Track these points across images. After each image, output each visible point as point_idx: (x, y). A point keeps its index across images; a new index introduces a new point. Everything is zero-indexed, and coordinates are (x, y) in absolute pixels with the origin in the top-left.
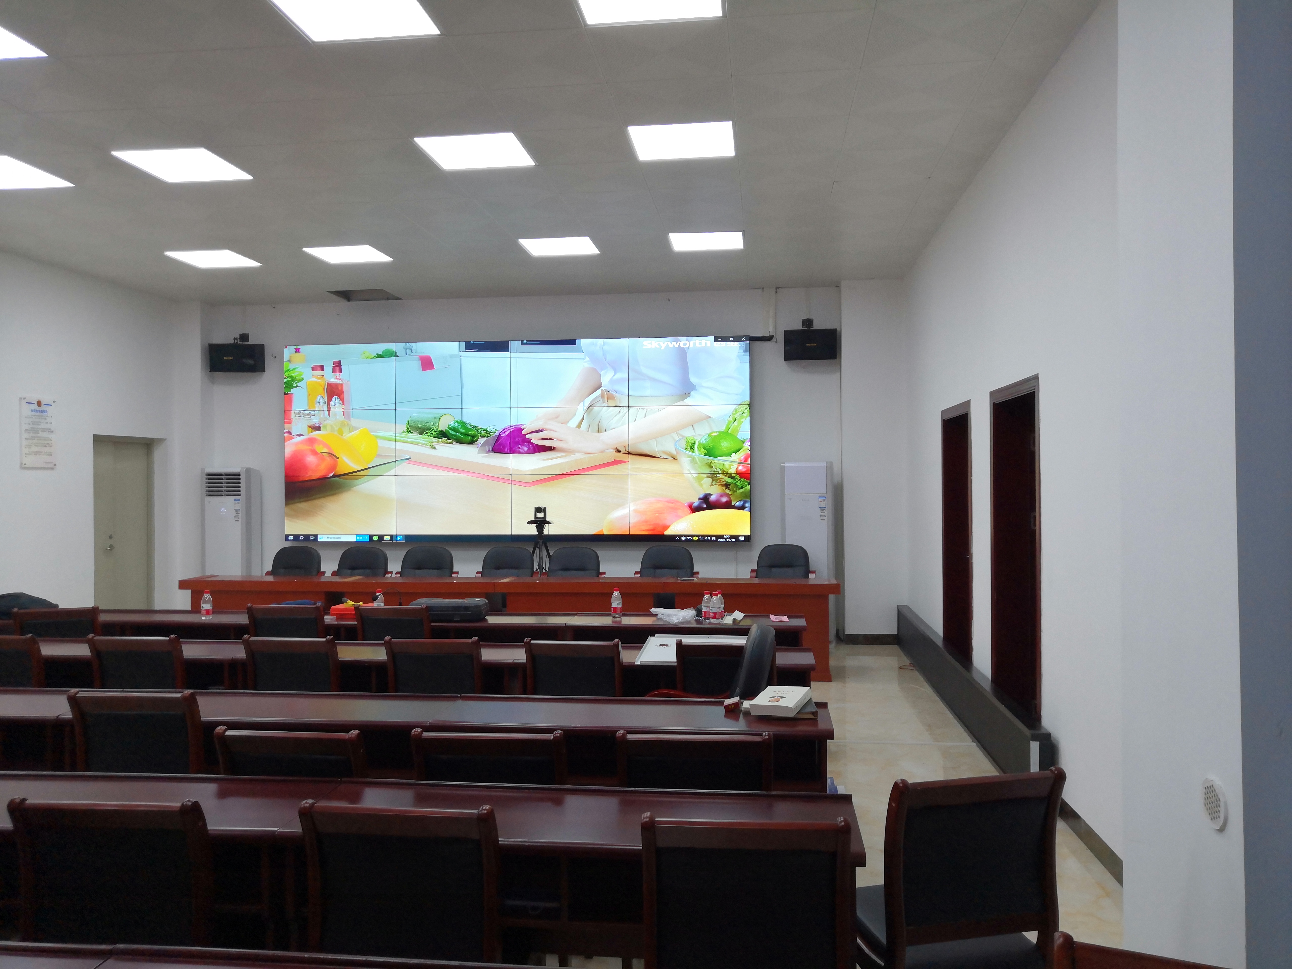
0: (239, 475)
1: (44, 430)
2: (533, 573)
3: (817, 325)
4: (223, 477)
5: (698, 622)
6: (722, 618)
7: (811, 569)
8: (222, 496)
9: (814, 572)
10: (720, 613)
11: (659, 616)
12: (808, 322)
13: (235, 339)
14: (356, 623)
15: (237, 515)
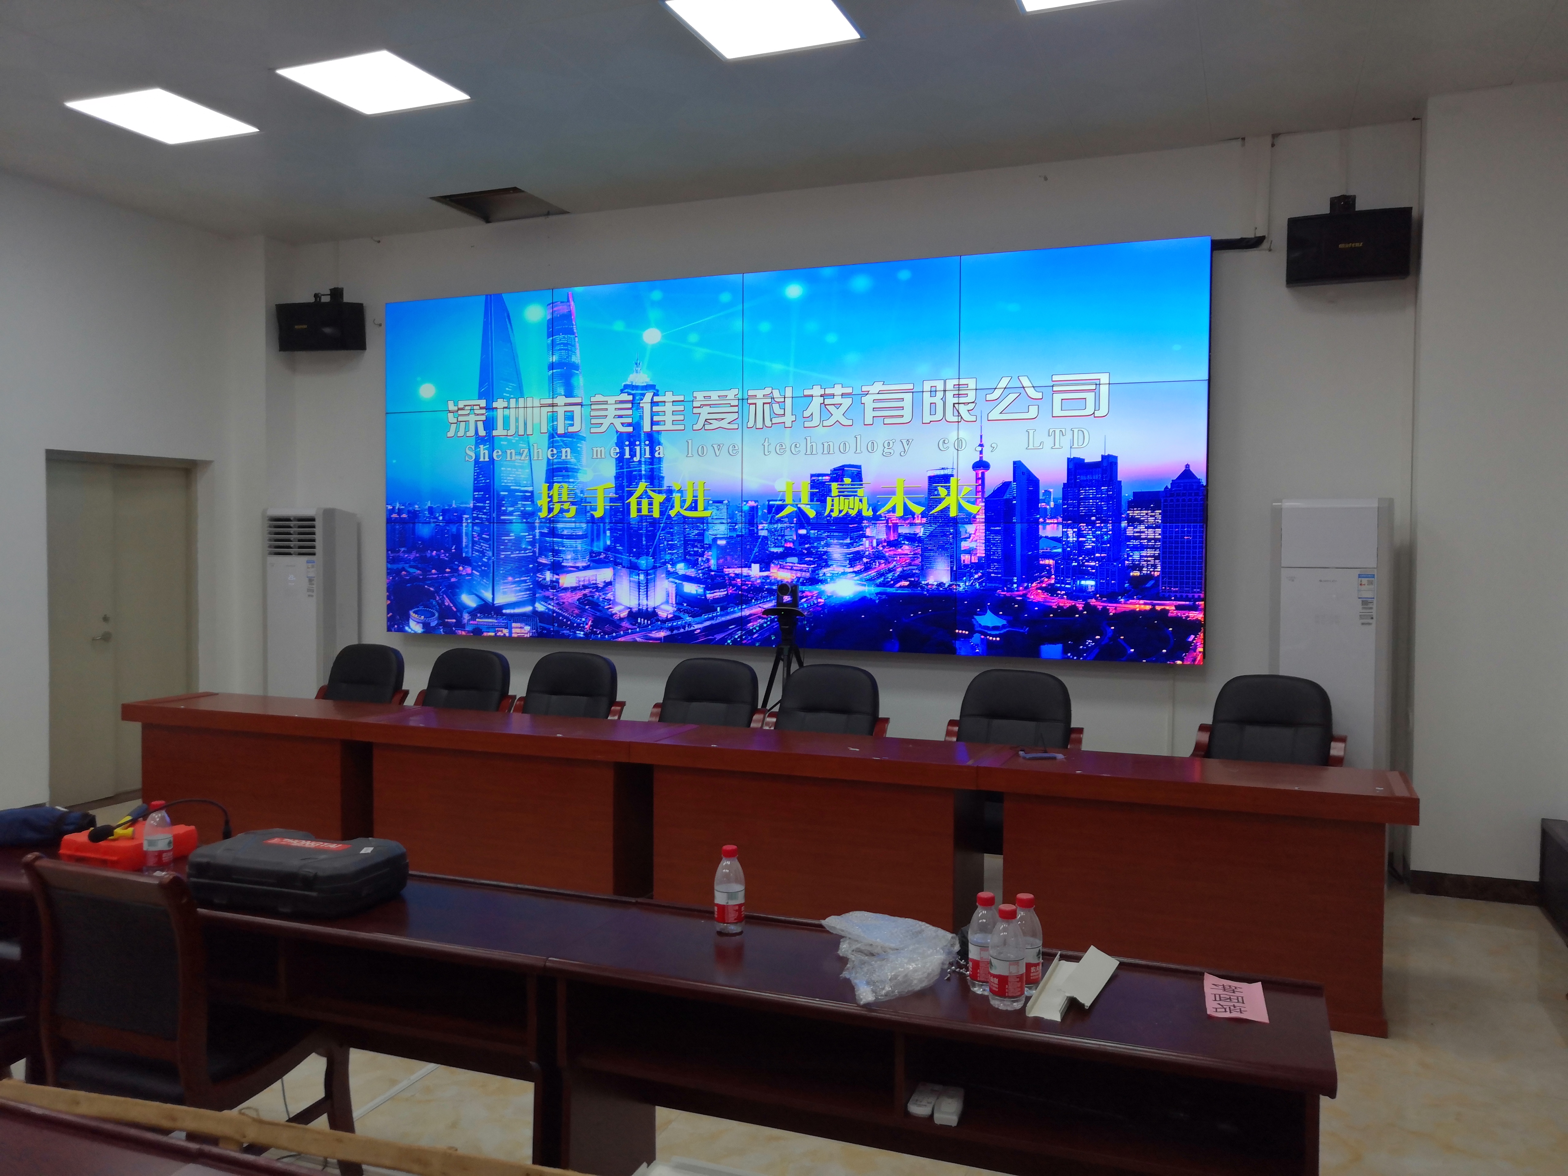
0: (313, 520)
3: (1363, 205)
4: (292, 524)
8: (291, 554)
9: (1343, 740)
12: (1343, 201)
13: (318, 295)
15: (310, 586)
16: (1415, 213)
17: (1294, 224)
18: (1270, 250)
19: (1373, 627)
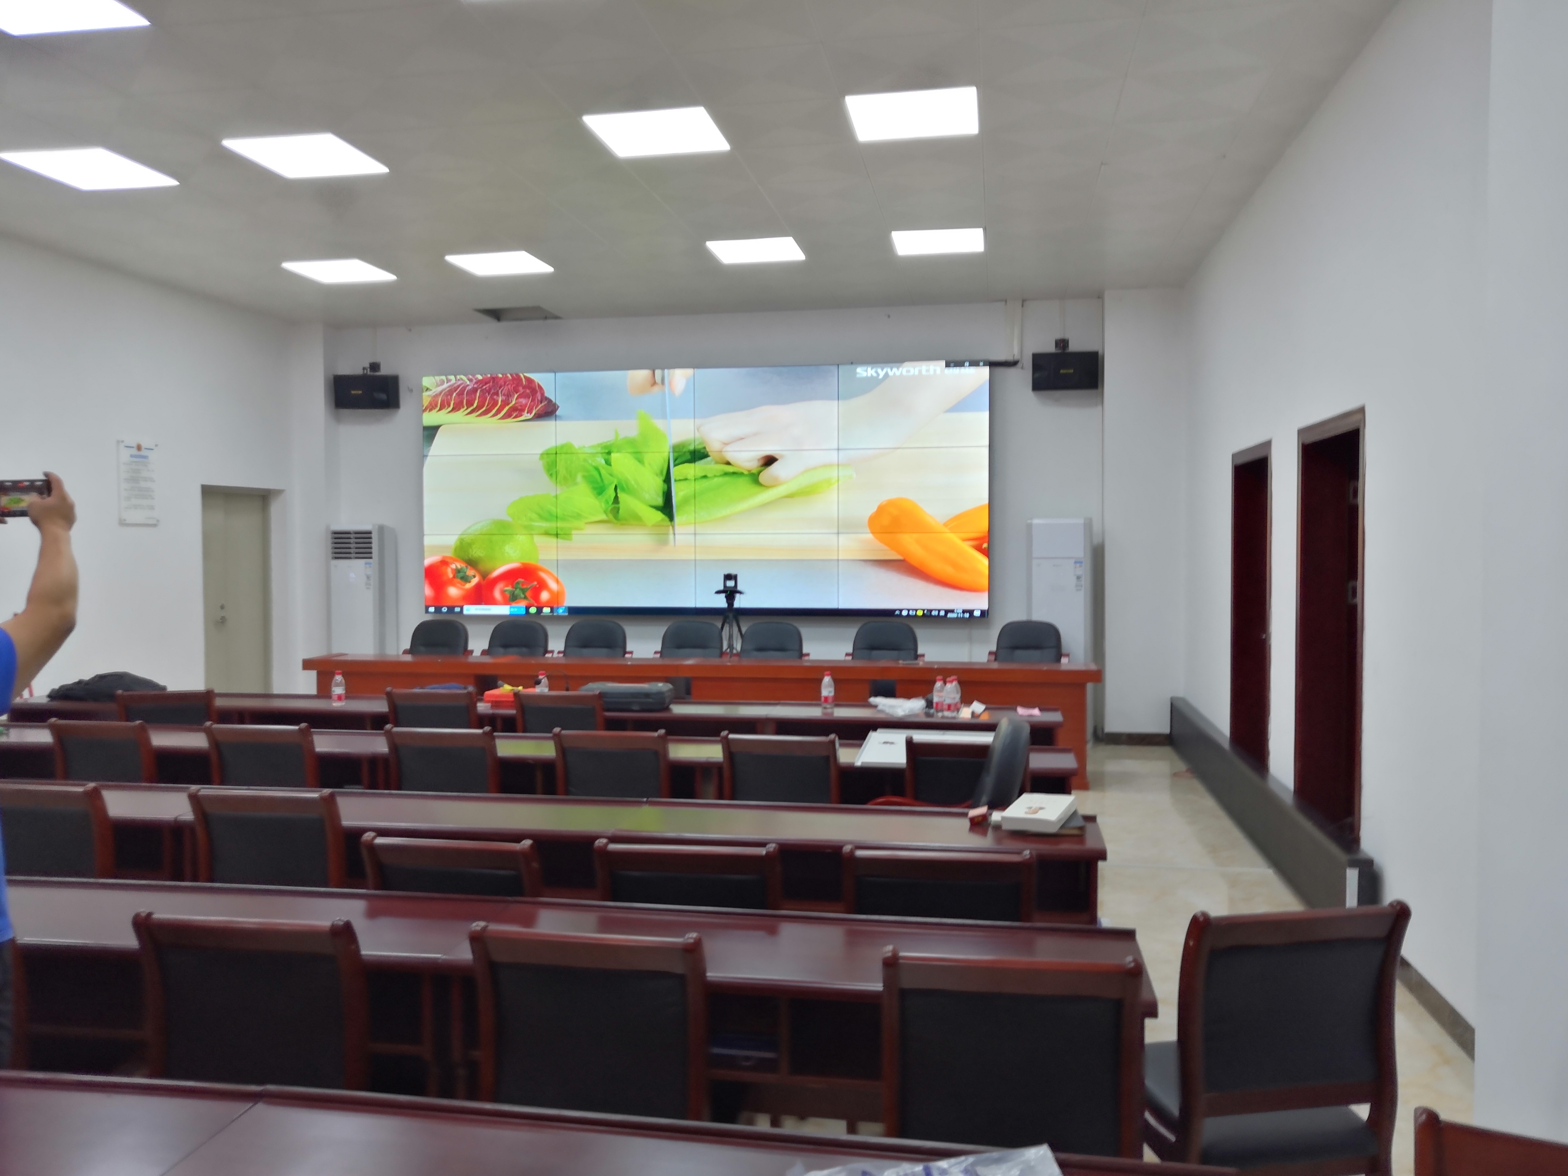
0: (370, 533)
1: (146, 479)
2: (722, 654)
3: (1073, 347)
4: (352, 536)
5: (928, 715)
6: (958, 710)
7: (1064, 651)
8: (350, 558)
9: (1067, 655)
10: (956, 704)
11: (880, 707)
12: (1062, 344)
13: (364, 369)
14: (513, 712)
15: (368, 581)
16: (1100, 353)
17: (1036, 357)
18: (1022, 369)
19: (1083, 590)
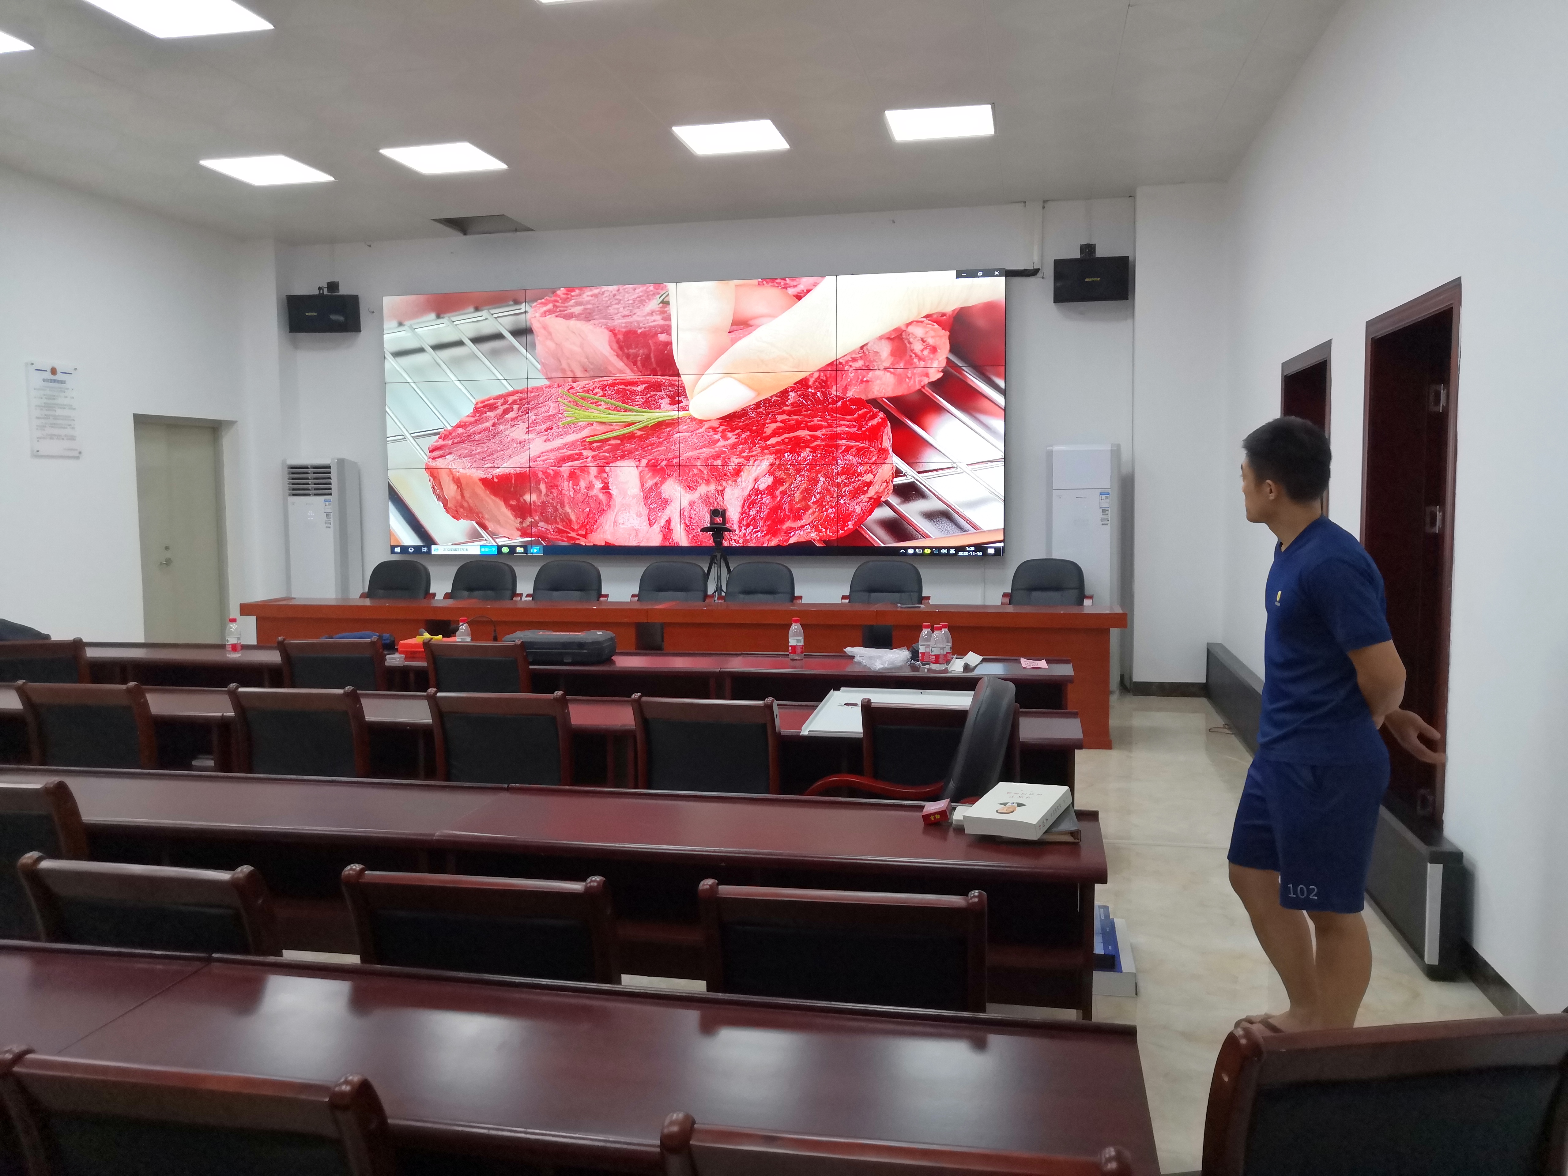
0: (329, 467)
1: (63, 407)
2: (706, 596)
3: (1100, 253)
4: (309, 471)
5: (914, 668)
6: (948, 662)
7: (1087, 593)
8: (309, 495)
9: (1091, 597)
10: (945, 656)
11: (857, 659)
12: (1088, 249)
13: (320, 288)
15: (328, 519)
16: (1131, 259)
17: (1058, 263)
18: (1043, 278)
19: (1109, 525)
